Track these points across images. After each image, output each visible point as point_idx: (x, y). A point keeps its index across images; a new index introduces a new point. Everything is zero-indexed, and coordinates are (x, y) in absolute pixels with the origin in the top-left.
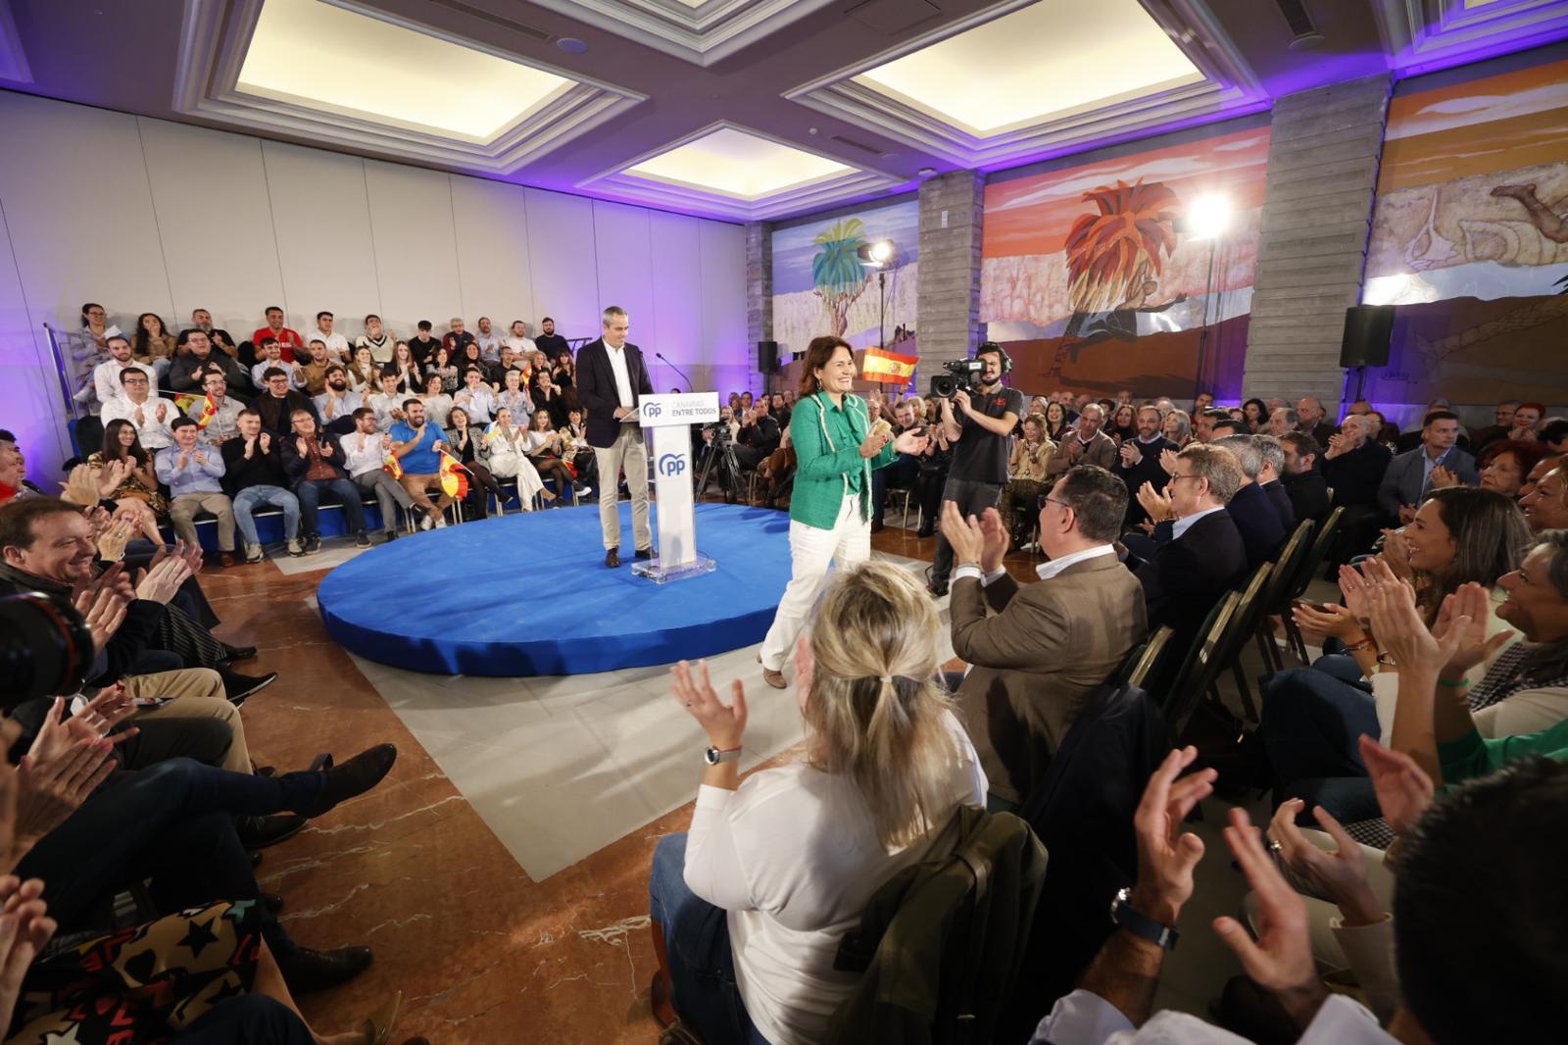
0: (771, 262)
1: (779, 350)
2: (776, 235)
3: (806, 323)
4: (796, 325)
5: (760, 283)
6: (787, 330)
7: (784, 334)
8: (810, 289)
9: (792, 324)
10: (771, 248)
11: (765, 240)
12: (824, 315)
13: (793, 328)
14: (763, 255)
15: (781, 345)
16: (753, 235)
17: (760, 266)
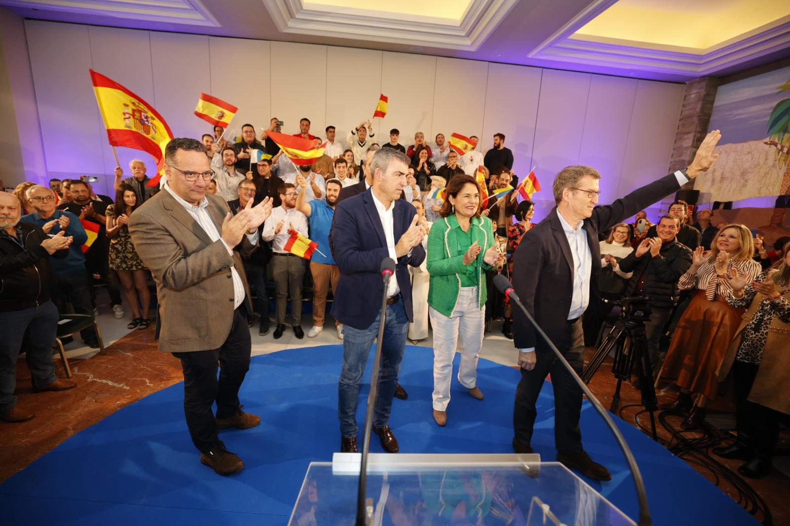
0: (709, 116)
1: (699, 198)
2: (721, 89)
3: (743, 174)
4: (727, 175)
5: (691, 136)
6: (713, 181)
7: (709, 183)
8: (759, 138)
9: (722, 174)
10: (712, 102)
11: (707, 95)
12: (774, 166)
13: (723, 178)
14: (702, 109)
15: (703, 194)
16: (695, 91)
17: (695, 120)
